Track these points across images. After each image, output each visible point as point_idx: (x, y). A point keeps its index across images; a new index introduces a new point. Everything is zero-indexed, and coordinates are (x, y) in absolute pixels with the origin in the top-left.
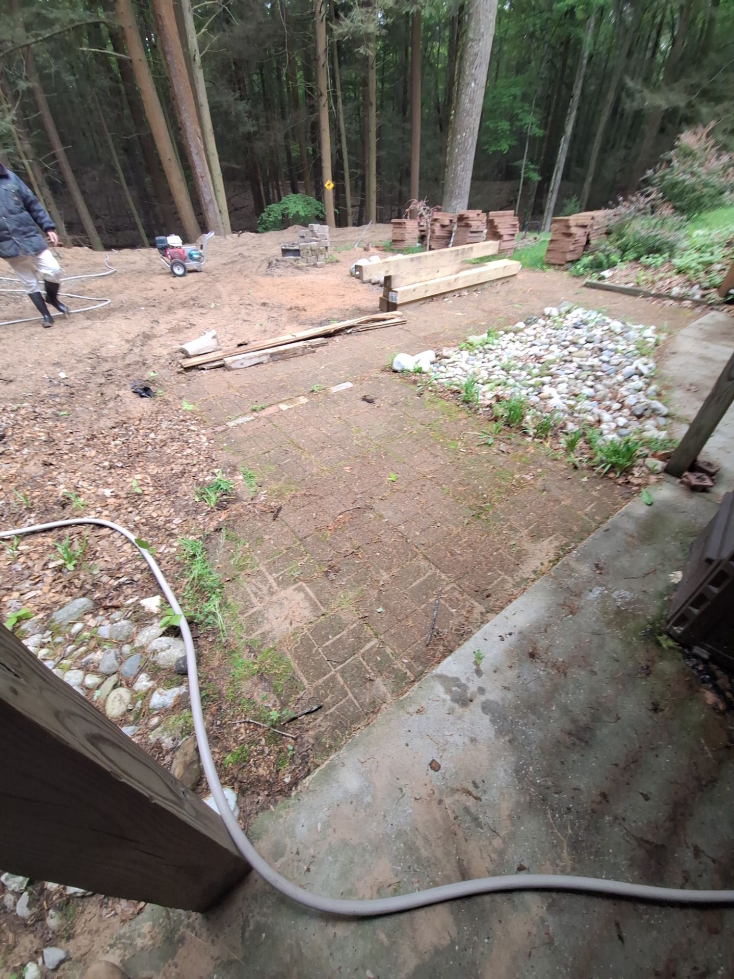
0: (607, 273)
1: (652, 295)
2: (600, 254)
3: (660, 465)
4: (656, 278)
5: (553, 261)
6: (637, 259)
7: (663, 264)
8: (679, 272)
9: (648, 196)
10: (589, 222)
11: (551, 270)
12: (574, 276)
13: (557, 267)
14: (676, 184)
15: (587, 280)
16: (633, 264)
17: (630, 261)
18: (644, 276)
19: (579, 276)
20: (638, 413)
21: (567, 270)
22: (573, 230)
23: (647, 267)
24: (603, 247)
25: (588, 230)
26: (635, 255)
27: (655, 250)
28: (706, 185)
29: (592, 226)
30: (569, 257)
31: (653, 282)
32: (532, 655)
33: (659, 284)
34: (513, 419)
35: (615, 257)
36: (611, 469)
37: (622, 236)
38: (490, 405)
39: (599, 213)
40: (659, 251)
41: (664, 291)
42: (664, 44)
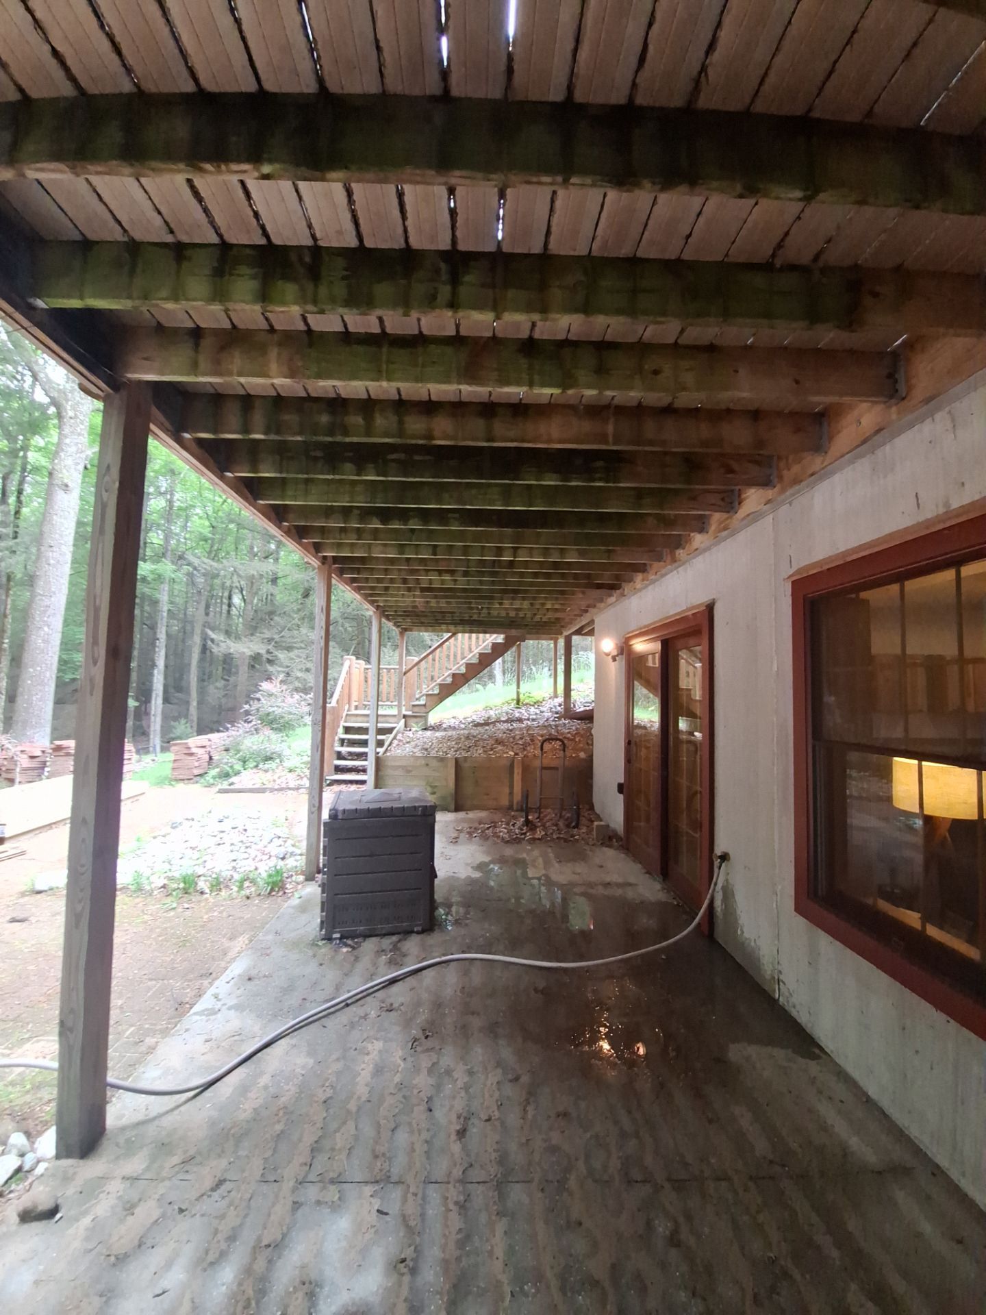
0: (235, 780)
1: (276, 790)
2: (225, 766)
3: (301, 878)
4: (276, 777)
5: (181, 777)
6: (256, 766)
7: (277, 767)
8: (290, 771)
9: (250, 722)
10: (206, 743)
11: (181, 785)
12: (206, 786)
13: (186, 782)
14: (268, 714)
15: (220, 787)
16: (255, 770)
17: (251, 768)
18: (266, 777)
19: (210, 785)
20: (281, 856)
21: (197, 782)
22: (194, 750)
23: (266, 771)
24: (226, 760)
25: (208, 749)
26: (255, 764)
27: (269, 758)
28: (290, 713)
29: (210, 746)
30: (196, 772)
31: (274, 781)
32: (250, 979)
33: (278, 781)
34: (189, 887)
35: (238, 767)
36: (272, 890)
37: (238, 751)
38: (164, 887)
39: (214, 736)
40: (271, 758)
41: (284, 785)
42: (237, 600)
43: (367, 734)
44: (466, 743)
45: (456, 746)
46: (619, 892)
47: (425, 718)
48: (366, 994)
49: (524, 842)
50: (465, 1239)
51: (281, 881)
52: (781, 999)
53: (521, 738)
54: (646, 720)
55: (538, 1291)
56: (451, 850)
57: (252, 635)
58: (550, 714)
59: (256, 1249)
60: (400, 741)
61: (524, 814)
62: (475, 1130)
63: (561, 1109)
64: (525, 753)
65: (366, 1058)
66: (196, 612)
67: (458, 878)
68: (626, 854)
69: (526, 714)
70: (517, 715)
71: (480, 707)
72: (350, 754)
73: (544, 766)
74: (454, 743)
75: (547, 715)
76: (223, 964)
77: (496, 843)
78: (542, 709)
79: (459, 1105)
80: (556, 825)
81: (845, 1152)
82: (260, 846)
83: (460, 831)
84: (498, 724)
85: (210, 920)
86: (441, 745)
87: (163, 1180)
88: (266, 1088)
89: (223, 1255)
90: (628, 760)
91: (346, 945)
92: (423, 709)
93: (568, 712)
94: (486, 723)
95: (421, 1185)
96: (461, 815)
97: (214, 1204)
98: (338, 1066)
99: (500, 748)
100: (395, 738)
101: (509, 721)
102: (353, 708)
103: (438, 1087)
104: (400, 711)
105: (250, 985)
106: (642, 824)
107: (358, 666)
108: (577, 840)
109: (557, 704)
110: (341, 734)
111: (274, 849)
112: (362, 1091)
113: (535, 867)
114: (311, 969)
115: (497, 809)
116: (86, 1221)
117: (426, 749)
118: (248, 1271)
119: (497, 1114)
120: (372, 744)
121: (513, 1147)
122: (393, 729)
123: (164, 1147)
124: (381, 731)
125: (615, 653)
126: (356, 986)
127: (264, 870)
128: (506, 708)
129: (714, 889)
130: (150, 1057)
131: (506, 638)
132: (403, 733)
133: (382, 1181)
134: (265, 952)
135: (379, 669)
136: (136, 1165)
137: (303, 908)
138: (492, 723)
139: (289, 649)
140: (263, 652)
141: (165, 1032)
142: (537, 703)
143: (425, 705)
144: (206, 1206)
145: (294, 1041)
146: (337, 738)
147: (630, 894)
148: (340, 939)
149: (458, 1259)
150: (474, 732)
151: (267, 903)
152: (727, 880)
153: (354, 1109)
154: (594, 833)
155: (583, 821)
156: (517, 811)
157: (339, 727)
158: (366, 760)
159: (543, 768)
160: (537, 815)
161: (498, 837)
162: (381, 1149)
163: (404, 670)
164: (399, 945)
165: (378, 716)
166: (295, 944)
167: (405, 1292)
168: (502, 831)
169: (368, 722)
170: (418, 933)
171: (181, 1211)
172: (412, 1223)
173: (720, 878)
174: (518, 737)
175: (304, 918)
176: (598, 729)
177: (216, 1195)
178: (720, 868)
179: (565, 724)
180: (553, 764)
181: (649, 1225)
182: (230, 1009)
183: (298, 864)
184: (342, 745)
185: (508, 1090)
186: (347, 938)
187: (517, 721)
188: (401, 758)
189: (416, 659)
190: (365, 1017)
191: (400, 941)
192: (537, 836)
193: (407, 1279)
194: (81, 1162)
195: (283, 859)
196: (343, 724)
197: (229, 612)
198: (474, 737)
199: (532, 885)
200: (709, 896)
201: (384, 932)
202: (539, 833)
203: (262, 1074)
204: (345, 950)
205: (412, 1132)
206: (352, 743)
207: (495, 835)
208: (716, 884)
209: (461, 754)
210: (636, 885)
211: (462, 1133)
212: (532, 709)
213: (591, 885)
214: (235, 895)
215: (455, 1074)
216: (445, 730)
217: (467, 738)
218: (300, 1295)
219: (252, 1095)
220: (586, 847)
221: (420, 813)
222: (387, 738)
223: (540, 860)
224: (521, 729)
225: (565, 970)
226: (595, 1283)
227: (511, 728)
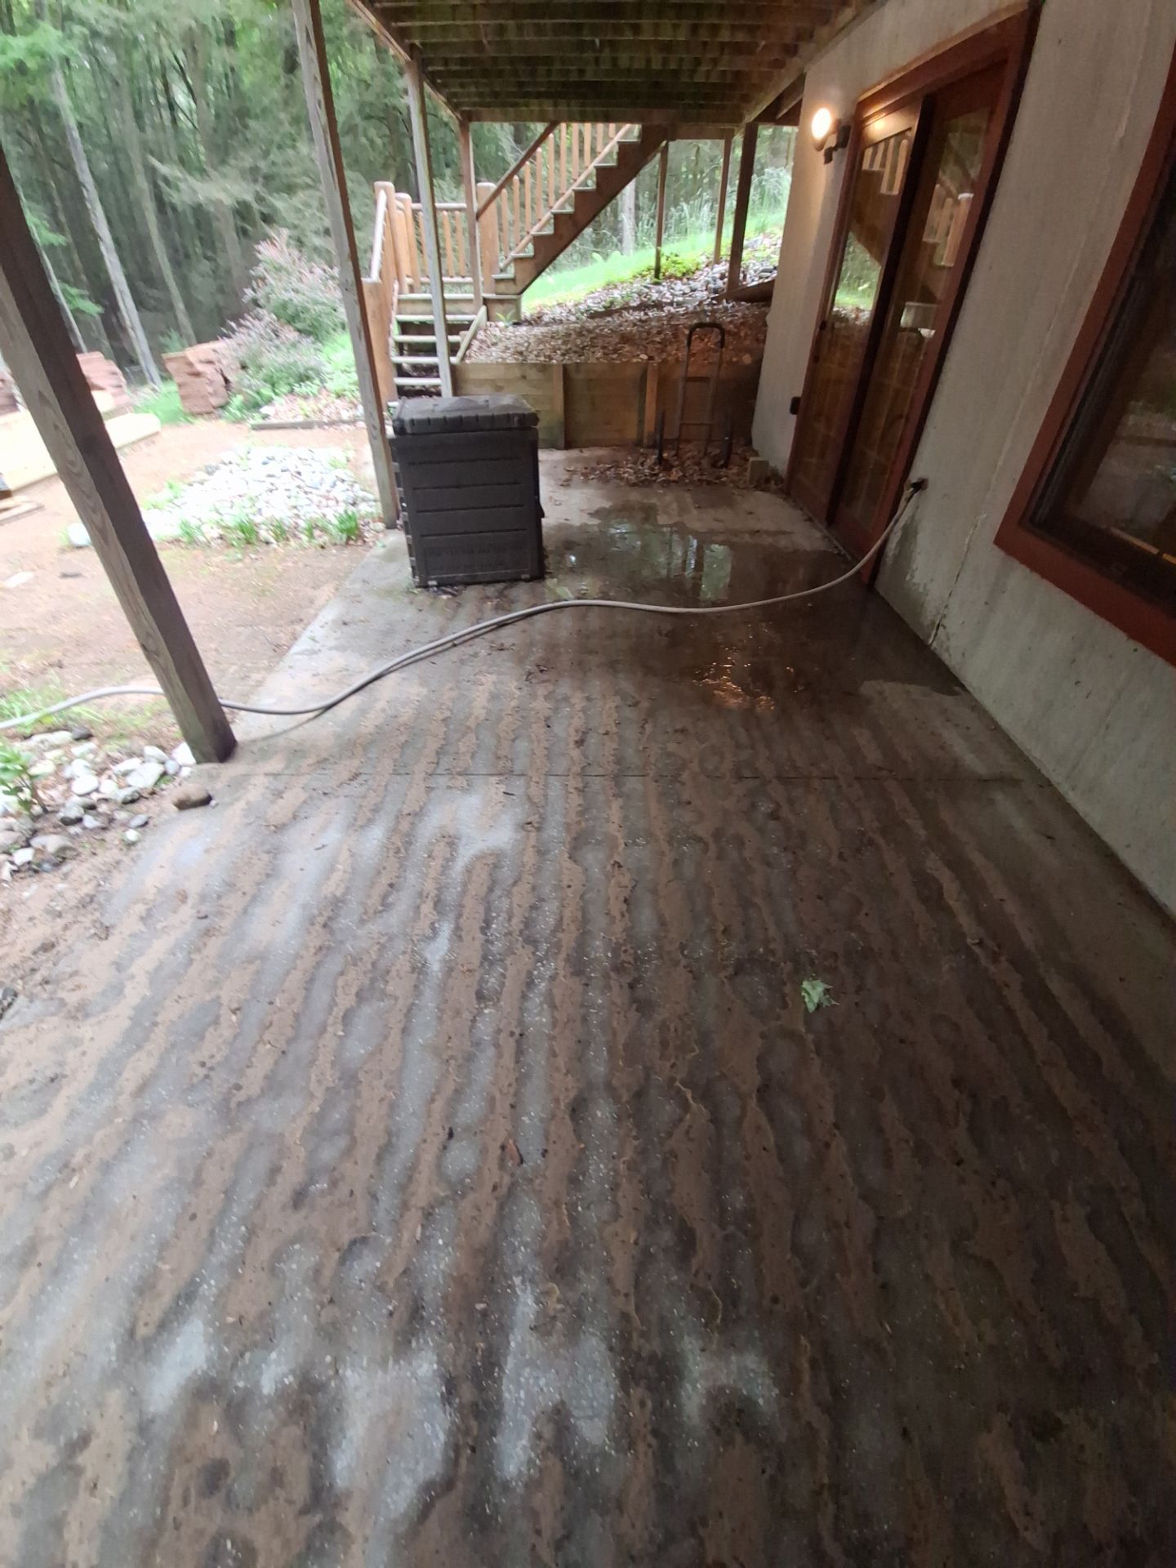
0: (265, 410)
1: (326, 424)
2: (248, 391)
4: (321, 405)
5: (197, 410)
6: (291, 390)
7: (319, 392)
8: (338, 396)
9: (263, 318)
10: (212, 356)
11: (201, 424)
12: (233, 423)
13: (206, 417)
14: (284, 304)
15: (252, 422)
16: (290, 396)
17: (285, 394)
18: (308, 406)
19: (238, 421)
20: (351, 501)
21: (220, 417)
22: (199, 368)
23: (305, 397)
24: (247, 383)
25: (219, 366)
26: (288, 386)
27: (303, 378)
28: (316, 302)
29: (220, 361)
30: (215, 401)
31: (320, 411)
32: (345, 624)
33: (326, 412)
34: (248, 535)
35: (267, 391)
36: (349, 538)
37: (260, 367)
38: (221, 537)
39: (220, 345)
40: (308, 378)
41: (334, 417)
42: (181, 98)
43: (433, 334)
44: (578, 342)
45: (564, 347)
46: (768, 540)
47: (516, 303)
48: (474, 636)
49: (655, 486)
50: (583, 812)
51: (357, 527)
52: (934, 645)
53: (659, 333)
54: (850, 307)
55: (648, 843)
56: (561, 495)
57: (223, 162)
58: (705, 293)
59: (399, 817)
60: (482, 341)
61: (657, 451)
62: (592, 740)
63: (679, 727)
64: (664, 355)
65: (481, 688)
66: (122, 124)
67: (571, 526)
68: (785, 499)
69: (668, 295)
70: (655, 296)
71: (598, 284)
72: (415, 367)
73: (689, 375)
74: (560, 342)
75: (702, 295)
76: (312, 611)
77: (618, 486)
78: (693, 284)
79: (578, 722)
80: (699, 464)
81: (956, 763)
82: (323, 491)
83: (573, 472)
84: (625, 313)
85: (284, 570)
86: (541, 347)
87: (303, 774)
88: (384, 710)
89: (370, 821)
90: (816, 357)
91: (446, 593)
92: (513, 288)
93: (734, 288)
94: (609, 311)
95: (543, 777)
96: (574, 453)
97: (355, 788)
98: (454, 694)
99: (627, 348)
100: (474, 337)
101: (643, 307)
102: (406, 289)
103: (556, 710)
104: (477, 293)
105: (345, 628)
106: (814, 460)
107: (401, 205)
108: (724, 484)
109: (718, 275)
110: (396, 335)
111: (340, 493)
112: (482, 714)
113: (666, 512)
114: (410, 614)
115: (621, 445)
116: (241, 804)
117: (521, 353)
118: (394, 830)
119: (615, 729)
120: (442, 349)
121: (630, 752)
122: (471, 322)
123: (296, 753)
124: (453, 329)
125: (832, 142)
126: (462, 628)
127: (332, 515)
128: (637, 286)
129: (891, 531)
130: (260, 688)
131: (644, 133)
132: (485, 330)
133: (505, 774)
134: (356, 599)
135: (435, 210)
136: (275, 765)
137: (390, 556)
138: (617, 311)
139: (290, 189)
140: (249, 198)
141: (270, 669)
142: (687, 275)
143: (513, 280)
144: (347, 790)
145: (404, 675)
146: (392, 343)
147: (783, 542)
148: (438, 586)
149: (579, 823)
150: (591, 324)
151: (347, 552)
152: (913, 518)
153: (473, 726)
154: (748, 474)
155: (735, 459)
156: (649, 447)
157: (390, 321)
158: (438, 377)
159: (689, 380)
160: (673, 453)
161: (622, 479)
162: (501, 753)
163: (475, 210)
164: (506, 592)
165: (444, 300)
166: (389, 592)
167: (533, 841)
168: (628, 472)
169: (431, 313)
170: (527, 581)
171: (325, 794)
172: (536, 800)
173: (905, 514)
174: (654, 331)
175: (392, 567)
176: (775, 316)
177: (354, 783)
178: (909, 500)
179: (726, 309)
180: (703, 373)
181: (753, 806)
182: (330, 649)
183: (373, 510)
184: (401, 354)
185: (628, 713)
186: (445, 585)
187: (653, 306)
188: (485, 366)
189: (493, 186)
190: (475, 655)
191: (506, 588)
192: (672, 478)
193: (533, 834)
194: (222, 766)
195: (354, 504)
196: (396, 317)
197: (174, 120)
198: (590, 331)
199: (663, 534)
200: (883, 537)
201: (487, 579)
202: (675, 474)
203: (376, 700)
204: (445, 597)
205: (532, 741)
206: (416, 349)
207: (619, 477)
208: (897, 521)
209: (570, 359)
210: (790, 533)
211: (580, 743)
212: (679, 286)
213: (736, 533)
214: (306, 544)
215: (573, 701)
216: (547, 324)
217: (580, 334)
218: (442, 844)
219: (371, 715)
220: (736, 491)
221: (516, 425)
222: (462, 338)
223: (675, 506)
224: (659, 319)
225: (696, 615)
226: (700, 840)
227: (644, 318)
